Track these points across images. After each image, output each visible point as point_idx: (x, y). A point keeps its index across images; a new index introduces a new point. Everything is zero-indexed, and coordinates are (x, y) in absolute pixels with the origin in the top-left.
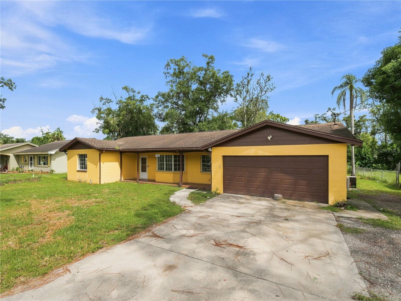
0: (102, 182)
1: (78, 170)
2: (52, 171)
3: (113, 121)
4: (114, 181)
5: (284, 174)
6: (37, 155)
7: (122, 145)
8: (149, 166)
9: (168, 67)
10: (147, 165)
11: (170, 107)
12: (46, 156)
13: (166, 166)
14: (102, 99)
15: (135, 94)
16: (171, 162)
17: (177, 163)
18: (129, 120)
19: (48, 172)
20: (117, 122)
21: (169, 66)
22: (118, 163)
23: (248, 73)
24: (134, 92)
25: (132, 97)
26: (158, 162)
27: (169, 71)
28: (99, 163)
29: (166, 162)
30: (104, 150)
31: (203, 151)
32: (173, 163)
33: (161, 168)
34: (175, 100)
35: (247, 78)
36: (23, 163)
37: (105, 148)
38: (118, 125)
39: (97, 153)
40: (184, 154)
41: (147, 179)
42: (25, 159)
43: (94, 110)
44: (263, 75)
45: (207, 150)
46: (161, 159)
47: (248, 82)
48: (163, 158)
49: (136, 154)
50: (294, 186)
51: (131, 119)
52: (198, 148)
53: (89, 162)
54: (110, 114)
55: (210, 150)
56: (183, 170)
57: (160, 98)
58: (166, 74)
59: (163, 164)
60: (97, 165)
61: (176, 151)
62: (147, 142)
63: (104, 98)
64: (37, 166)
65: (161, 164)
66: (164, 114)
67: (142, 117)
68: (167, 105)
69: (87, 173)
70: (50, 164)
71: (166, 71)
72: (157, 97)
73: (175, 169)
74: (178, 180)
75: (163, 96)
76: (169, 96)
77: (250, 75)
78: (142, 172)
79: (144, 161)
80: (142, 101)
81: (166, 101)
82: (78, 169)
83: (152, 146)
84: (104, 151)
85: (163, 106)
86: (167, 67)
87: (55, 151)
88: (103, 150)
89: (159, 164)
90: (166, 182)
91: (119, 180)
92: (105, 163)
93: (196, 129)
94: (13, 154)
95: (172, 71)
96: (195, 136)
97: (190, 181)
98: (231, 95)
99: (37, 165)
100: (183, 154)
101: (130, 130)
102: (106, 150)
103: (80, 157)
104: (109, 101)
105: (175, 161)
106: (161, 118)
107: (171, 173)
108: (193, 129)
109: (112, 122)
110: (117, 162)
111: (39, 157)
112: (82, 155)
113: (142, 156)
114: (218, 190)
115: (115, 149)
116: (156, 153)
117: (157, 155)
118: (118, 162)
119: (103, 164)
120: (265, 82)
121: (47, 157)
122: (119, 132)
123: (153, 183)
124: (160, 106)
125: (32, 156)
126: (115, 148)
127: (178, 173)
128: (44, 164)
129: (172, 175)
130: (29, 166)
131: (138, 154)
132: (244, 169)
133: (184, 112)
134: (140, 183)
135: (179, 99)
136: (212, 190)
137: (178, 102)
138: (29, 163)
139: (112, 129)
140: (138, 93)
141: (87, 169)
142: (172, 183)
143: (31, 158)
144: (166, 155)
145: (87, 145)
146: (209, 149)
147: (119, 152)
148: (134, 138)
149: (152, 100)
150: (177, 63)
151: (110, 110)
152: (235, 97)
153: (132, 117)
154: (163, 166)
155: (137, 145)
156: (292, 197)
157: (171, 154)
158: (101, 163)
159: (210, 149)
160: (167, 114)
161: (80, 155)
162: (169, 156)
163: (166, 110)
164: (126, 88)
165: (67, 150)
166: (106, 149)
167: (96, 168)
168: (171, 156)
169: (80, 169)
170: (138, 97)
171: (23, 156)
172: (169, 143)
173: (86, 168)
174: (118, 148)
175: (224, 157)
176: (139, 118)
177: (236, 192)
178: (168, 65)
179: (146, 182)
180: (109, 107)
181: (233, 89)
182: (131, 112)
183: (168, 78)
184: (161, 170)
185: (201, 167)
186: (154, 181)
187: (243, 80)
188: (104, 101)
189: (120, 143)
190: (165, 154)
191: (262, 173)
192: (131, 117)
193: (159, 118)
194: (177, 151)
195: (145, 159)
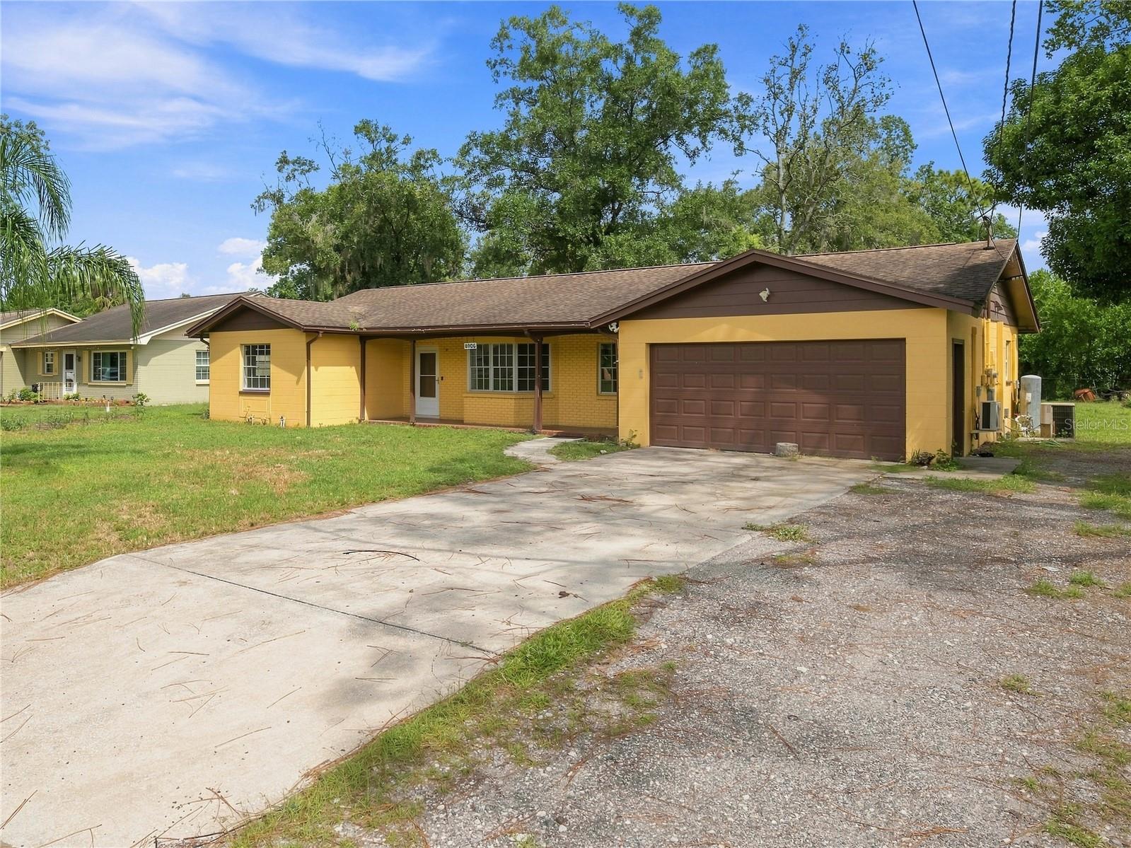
0: (315, 423)
1: (241, 390)
2: (141, 397)
3: (322, 234)
4: (345, 421)
5: (803, 389)
6: (89, 348)
7: (363, 317)
8: (442, 378)
9: (502, 44)
10: (437, 376)
11: (507, 182)
12: (119, 351)
13: (496, 375)
14: (284, 161)
15: (393, 145)
16: (510, 364)
17: (528, 367)
18: (375, 232)
19: (128, 402)
20: (337, 238)
21: (507, 37)
22: (354, 368)
23: (794, 47)
24: (391, 139)
25: (382, 155)
26: (472, 364)
27: (507, 54)
28: (306, 367)
29: (495, 363)
30: (321, 330)
31: (594, 331)
32: (515, 368)
33: (480, 381)
34: (525, 157)
35: (790, 62)
36: (40, 373)
37: (324, 327)
38: (338, 249)
39: (302, 340)
40: (546, 340)
41: (438, 417)
42: (46, 363)
43: (259, 200)
44: (848, 52)
45: (605, 329)
46: (480, 356)
47: (795, 75)
48: (487, 352)
49: (408, 343)
50: (828, 421)
51: (380, 229)
52: (582, 322)
53: (277, 366)
54: (312, 210)
55: (613, 328)
56: (545, 386)
57: (476, 152)
58: (498, 67)
59: (487, 370)
60: (299, 375)
61: (523, 333)
62: (438, 306)
63: (291, 158)
64: (89, 384)
65: (480, 370)
66: (488, 208)
67: (417, 220)
68: (498, 177)
69: (270, 399)
70: (134, 376)
71: (494, 55)
72: (465, 152)
73: (522, 386)
74: (529, 417)
75: (485, 143)
76: (505, 143)
77: (801, 50)
78: (421, 396)
79: (428, 362)
80: (416, 168)
81: (496, 161)
82: (243, 386)
83: (454, 319)
84: (321, 335)
85: (485, 179)
86: (498, 44)
87: (150, 337)
88: (317, 332)
89: (473, 371)
90: (494, 423)
91: (357, 418)
92: (320, 369)
93: (595, 258)
94: (10, 345)
95: (515, 57)
96: (582, 286)
97: (566, 419)
98: (722, 131)
99: (90, 381)
100: (542, 339)
101: (378, 264)
102: (326, 332)
103: (248, 353)
104: (306, 168)
105: (522, 361)
106: (478, 220)
107: (511, 397)
108: (584, 259)
109: (319, 239)
110: (351, 366)
111: (96, 356)
112: (254, 347)
113: (424, 347)
114: (635, 436)
115: (349, 328)
116: (465, 338)
117: (471, 345)
118: (355, 366)
119: (316, 370)
120: (857, 75)
121: (123, 355)
122: (342, 270)
123: (455, 426)
124: (476, 180)
125: (74, 353)
126: (347, 326)
127: (531, 396)
128: (113, 376)
129: (513, 401)
130: (61, 385)
131: (414, 342)
132: (704, 378)
133: (557, 196)
134: (420, 426)
135: (542, 152)
136: (620, 438)
137: (536, 163)
138: (62, 376)
139: (321, 262)
140: (404, 143)
141: (269, 386)
142: (512, 424)
143: (69, 358)
144: (496, 343)
145: (275, 318)
146: (611, 326)
147: (358, 336)
148: (396, 293)
149: (450, 164)
150: (532, 31)
151: (312, 197)
152: (736, 139)
153: (387, 221)
154: (487, 376)
155: (410, 316)
156: (822, 450)
157: (510, 343)
158: (312, 368)
159: (614, 325)
160: (499, 209)
161: (248, 347)
162: (503, 346)
163: (498, 194)
164: (365, 129)
165: (210, 333)
166: (325, 329)
167: (298, 382)
168: (510, 347)
169: (246, 388)
170: (405, 156)
171: (41, 353)
172: (503, 307)
173: (266, 382)
174: (357, 325)
175: (653, 347)
176: (407, 225)
177: (683, 441)
178: (503, 36)
179: (436, 425)
180: (304, 186)
181: (726, 114)
182: (380, 206)
183: (501, 79)
184: (480, 388)
185: (597, 379)
186: (461, 422)
187: (773, 71)
188: (290, 167)
189: (357, 309)
190: (492, 341)
191: (749, 389)
192: (382, 220)
193: (471, 220)
194: (526, 332)
195: (433, 356)
